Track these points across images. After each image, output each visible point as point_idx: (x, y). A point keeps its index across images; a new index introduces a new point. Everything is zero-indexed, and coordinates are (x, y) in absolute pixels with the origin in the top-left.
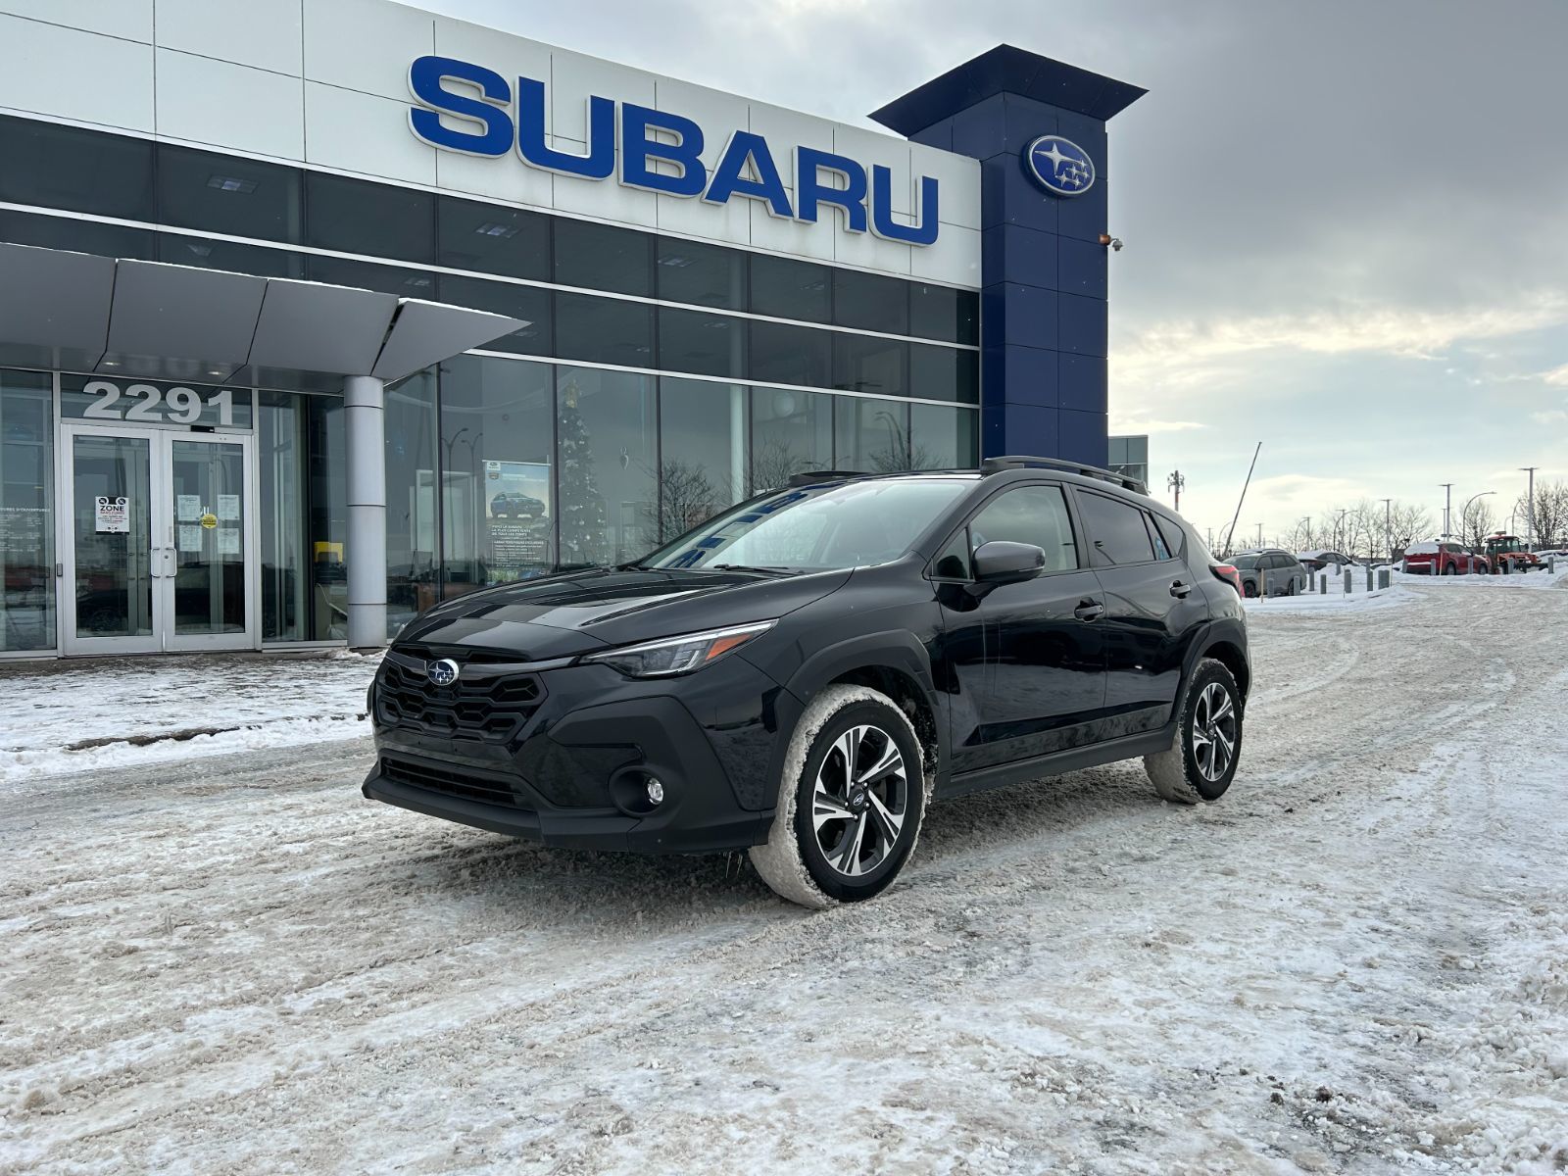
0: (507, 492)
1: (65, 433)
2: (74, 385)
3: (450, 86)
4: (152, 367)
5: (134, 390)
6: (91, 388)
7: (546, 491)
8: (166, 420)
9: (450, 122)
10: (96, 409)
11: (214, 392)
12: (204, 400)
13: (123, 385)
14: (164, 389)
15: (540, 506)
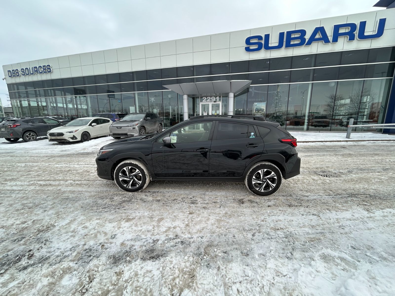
0: (258, 107)
1: (201, 104)
2: (202, 98)
3: (252, 41)
4: (210, 95)
5: (208, 98)
6: (203, 98)
7: (265, 107)
8: (211, 101)
9: (252, 47)
10: (204, 101)
11: (217, 97)
12: (215, 98)
13: (207, 97)
14: (211, 97)
15: (264, 110)
